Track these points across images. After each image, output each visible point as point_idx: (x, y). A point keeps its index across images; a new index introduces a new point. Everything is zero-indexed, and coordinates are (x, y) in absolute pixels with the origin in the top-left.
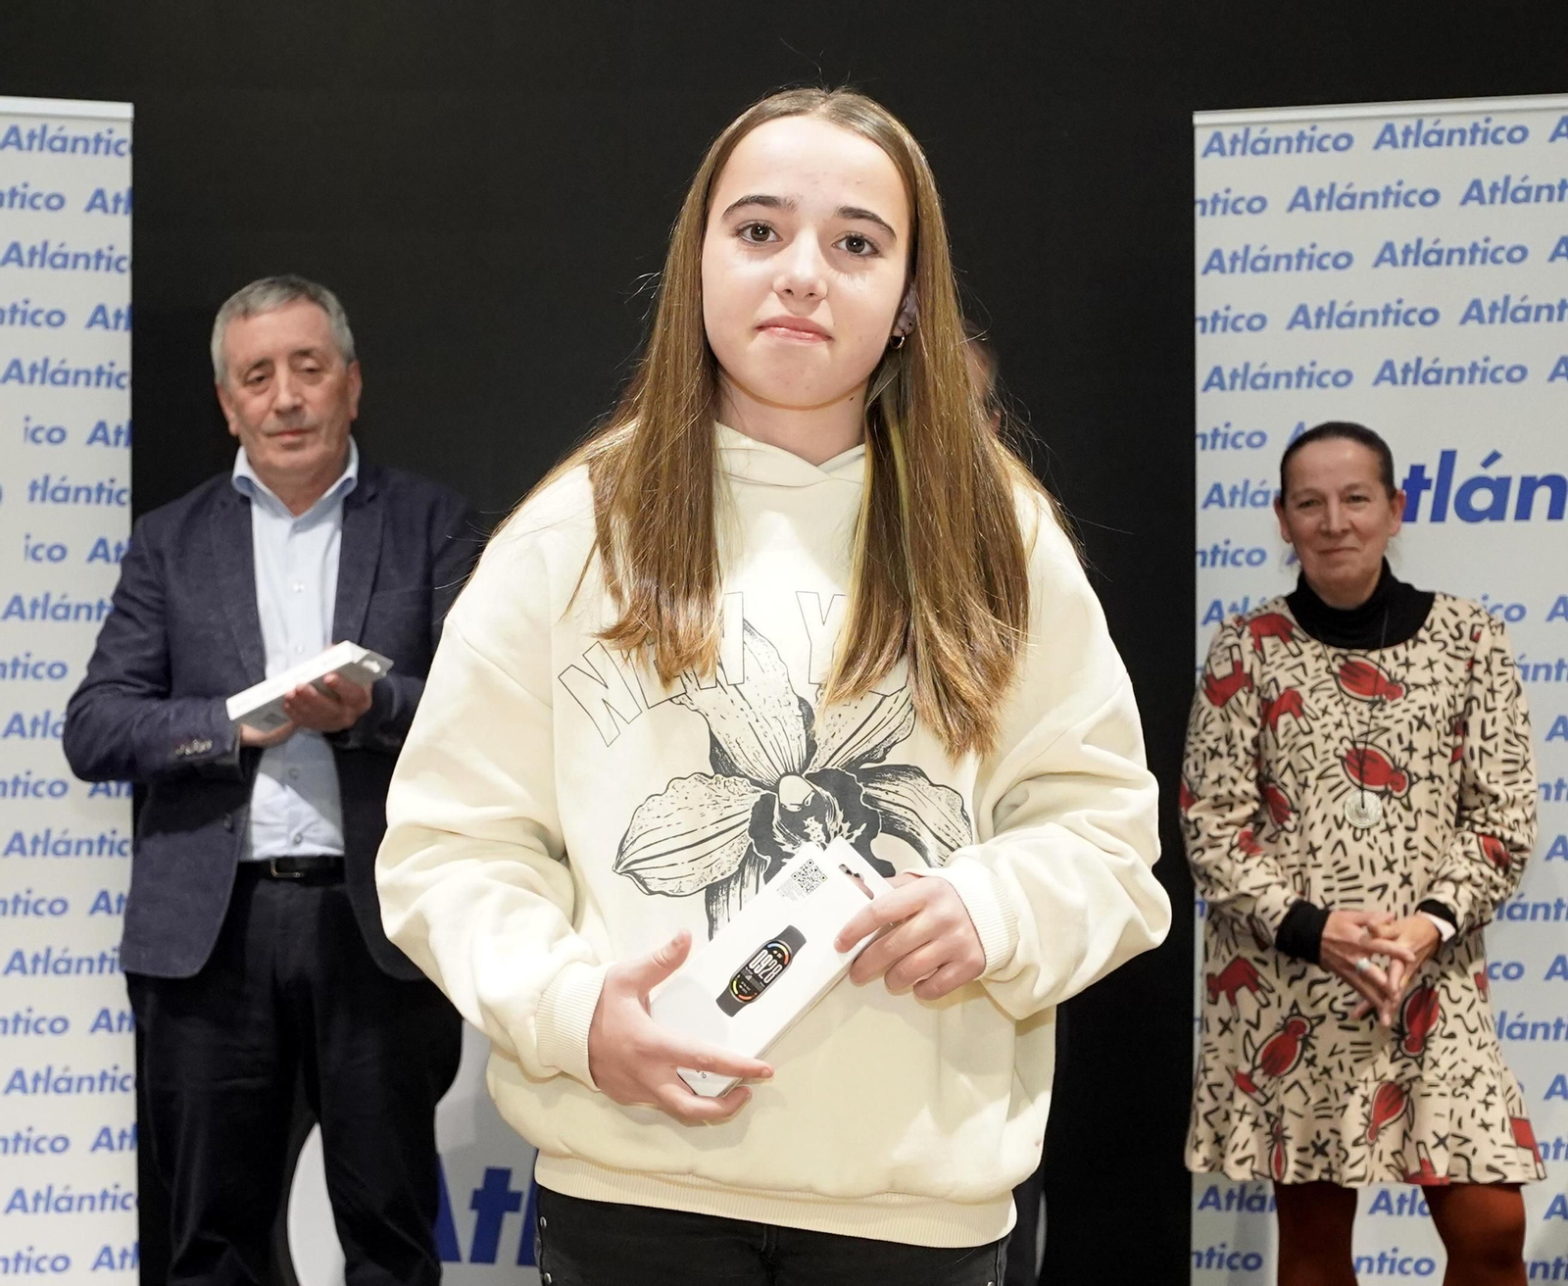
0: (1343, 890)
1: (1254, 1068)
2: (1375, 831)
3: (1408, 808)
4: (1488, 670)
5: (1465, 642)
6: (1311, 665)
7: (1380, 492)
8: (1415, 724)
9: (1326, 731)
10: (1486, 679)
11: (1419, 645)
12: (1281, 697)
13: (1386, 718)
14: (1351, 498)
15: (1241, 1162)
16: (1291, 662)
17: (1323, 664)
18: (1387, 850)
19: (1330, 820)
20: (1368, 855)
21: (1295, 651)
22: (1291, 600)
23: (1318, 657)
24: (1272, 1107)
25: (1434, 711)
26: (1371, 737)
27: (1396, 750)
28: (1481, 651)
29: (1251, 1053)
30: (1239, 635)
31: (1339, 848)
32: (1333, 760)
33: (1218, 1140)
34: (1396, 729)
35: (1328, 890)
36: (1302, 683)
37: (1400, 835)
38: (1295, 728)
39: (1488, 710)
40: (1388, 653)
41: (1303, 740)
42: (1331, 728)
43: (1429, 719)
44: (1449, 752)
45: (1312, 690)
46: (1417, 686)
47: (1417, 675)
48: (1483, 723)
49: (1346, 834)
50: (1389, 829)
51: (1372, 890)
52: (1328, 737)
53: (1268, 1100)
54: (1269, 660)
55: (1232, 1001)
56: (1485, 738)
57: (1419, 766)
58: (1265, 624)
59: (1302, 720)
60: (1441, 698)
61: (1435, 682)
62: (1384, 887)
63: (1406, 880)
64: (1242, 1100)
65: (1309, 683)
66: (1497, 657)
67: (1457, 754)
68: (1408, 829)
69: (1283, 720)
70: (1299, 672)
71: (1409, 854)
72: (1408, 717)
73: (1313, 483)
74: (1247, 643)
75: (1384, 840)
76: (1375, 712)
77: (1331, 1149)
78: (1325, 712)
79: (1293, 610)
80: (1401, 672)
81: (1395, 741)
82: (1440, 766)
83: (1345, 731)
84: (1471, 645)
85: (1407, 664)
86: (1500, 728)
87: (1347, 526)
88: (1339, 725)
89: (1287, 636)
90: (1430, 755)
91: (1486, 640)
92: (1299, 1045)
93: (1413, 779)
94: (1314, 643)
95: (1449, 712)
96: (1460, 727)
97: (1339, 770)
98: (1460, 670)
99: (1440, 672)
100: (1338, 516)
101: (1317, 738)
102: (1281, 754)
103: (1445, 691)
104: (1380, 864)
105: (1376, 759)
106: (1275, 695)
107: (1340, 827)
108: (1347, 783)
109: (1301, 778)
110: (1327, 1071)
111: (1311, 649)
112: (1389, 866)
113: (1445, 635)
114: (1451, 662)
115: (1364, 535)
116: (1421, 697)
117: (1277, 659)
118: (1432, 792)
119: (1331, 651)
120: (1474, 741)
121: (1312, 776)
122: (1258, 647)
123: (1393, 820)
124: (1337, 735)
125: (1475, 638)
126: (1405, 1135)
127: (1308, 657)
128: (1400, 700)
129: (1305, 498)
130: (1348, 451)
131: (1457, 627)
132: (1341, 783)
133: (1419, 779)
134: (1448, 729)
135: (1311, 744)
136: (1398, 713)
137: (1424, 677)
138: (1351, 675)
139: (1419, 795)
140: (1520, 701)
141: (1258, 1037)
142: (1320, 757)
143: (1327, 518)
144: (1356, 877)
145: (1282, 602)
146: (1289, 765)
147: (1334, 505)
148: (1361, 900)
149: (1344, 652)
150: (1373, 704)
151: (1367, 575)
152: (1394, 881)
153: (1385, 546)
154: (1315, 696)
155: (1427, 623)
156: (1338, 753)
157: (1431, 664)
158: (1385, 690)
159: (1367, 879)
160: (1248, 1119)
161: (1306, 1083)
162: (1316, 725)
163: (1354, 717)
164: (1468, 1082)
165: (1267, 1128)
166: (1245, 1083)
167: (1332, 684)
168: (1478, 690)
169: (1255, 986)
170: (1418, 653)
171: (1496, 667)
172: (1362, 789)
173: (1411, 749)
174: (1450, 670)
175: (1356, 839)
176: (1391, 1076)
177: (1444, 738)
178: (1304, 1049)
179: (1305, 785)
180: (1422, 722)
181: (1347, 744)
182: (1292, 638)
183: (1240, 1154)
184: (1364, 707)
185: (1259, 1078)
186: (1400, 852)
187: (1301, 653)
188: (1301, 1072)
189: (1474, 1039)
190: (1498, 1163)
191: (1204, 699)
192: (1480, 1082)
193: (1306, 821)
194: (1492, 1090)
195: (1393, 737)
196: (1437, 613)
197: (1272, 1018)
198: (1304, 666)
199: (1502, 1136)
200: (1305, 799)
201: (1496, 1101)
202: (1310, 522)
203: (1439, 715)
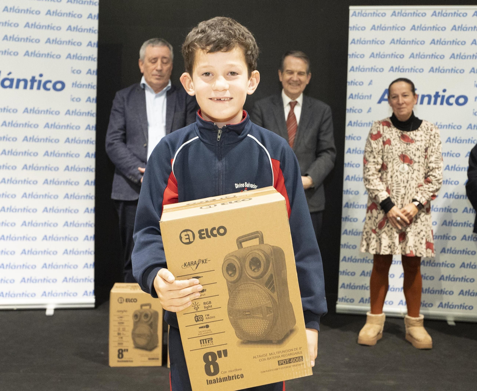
0: (397, 187)
1: (376, 228)
2: (405, 173)
4: (434, 137)
5: (429, 131)
7: (411, 94)
8: (416, 149)
10: (434, 139)
11: (419, 132)
12: (387, 141)
13: (410, 147)
14: (405, 96)
16: (390, 132)
18: (407, 178)
19: (395, 170)
20: (403, 179)
21: (391, 130)
22: (391, 118)
23: (396, 132)
24: (380, 237)
25: (421, 146)
26: (406, 152)
27: (411, 155)
28: (433, 133)
30: (380, 125)
31: (396, 177)
32: (397, 156)
34: (412, 150)
35: (393, 186)
36: (391, 137)
37: (410, 175)
38: (389, 148)
39: (433, 146)
40: (411, 132)
41: (390, 151)
42: (397, 149)
43: (420, 148)
44: (424, 156)
45: (394, 139)
46: (418, 141)
47: (418, 138)
48: (432, 149)
49: (398, 174)
50: (408, 173)
51: (403, 187)
52: (396, 151)
53: (379, 235)
54: (384, 131)
55: (372, 213)
57: (416, 159)
58: (384, 123)
59: (391, 146)
60: (423, 144)
61: (422, 140)
62: (406, 187)
64: (373, 235)
65: (393, 138)
66: (436, 135)
67: (426, 157)
68: (412, 173)
69: (387, 146)
70: (391, 135)
72: (415, 148)
73: (395, 92)
74: (381, 127)
75: (407, 176)
76: (408, 146)
77: (392, 247)
78: (396, 145)
79: (391, 121)
80: (414, 137)
82: (422, 160)
83: (400, 150)
84: (431, 132)
85: (416, 135)
87: (403, 102)
88: (399, 148)
90: (419, 157)
91: (434, 131)
92: (386, 223)
94: (395, 128)
95: (425, 147)
96: (426, 150)
97: (398, 158)
98: (428, 137)
99: (423, 138)
100: (401, 100)
101: (394, 151)
103: (424, 142)
104: (406, 181)
105: (407, 157)
106: (385, 140)
107: (397, 171)
108: (399, 162)
109: (389, 160)
110: (391, 229)
114: (425, 136)
115: (407, 104)
116: (418, 143)
117: (386, 132)
118: (419, 165)
119: (399, 131)
120: (429, 154)
121: (392, 160)
123: (409, 171)
124: (398, 150)
125: (431, 130)
126: (406, 245)
128: (413, 144)
129: (394, 96)
130: (404, 85)
131: (428, 128)
132: (398, 162)
133: (416, 162)
134: (424, 151)
135: (392, 152)
136: (413, 147)
137: (420, 138)
138: (403, 137)
139: (416, 166)
140: (441, 145)
141: (377, 221)
142: (394, 155)
145: (389, 119)
146: (387, 157)
147: (400, 97)
148: (400, 189)
149: (402, 131)
150: (407, 144)
151: (408, 114)
152: (408, 185)
153: (413, 107)
154: (394, 141)
155: (421, 126)
157: (421, 136)
158: (409, 141)
159: (402, 184)
160: (374, 240)
161: (387, 231)
162: (394, 148)
163: (403, 147)
164: (419, 233)
166: (374, 231)
167: (398, 139)
168: (431, 142)
169: (377, 209)
171: (436, 137)
172: (403, 163)
173: (415, 155)
174: (425, 137)
175: (400, 175)
177: (423, 153)
178: (387, 223)
179: (390, 162)
180: (418, 149)
181: (400, 153)
182: (390, 127)
184: (405, 145)
185: (377, 230)
187: (392, 130)
188: (386, 229)
189: (423, 224)
190: (422, 253)
191: (370, 139)
192: (422, 233)
193: (389, 170)
194: (424, 236)
195: (411, 152)
196: (423, 124)
197: (381, 216)
198: (393, 133)
199: (424, 246)
200: (390, 165)
201: (424, 238)
202: (395, 101)
203: (422, 147)
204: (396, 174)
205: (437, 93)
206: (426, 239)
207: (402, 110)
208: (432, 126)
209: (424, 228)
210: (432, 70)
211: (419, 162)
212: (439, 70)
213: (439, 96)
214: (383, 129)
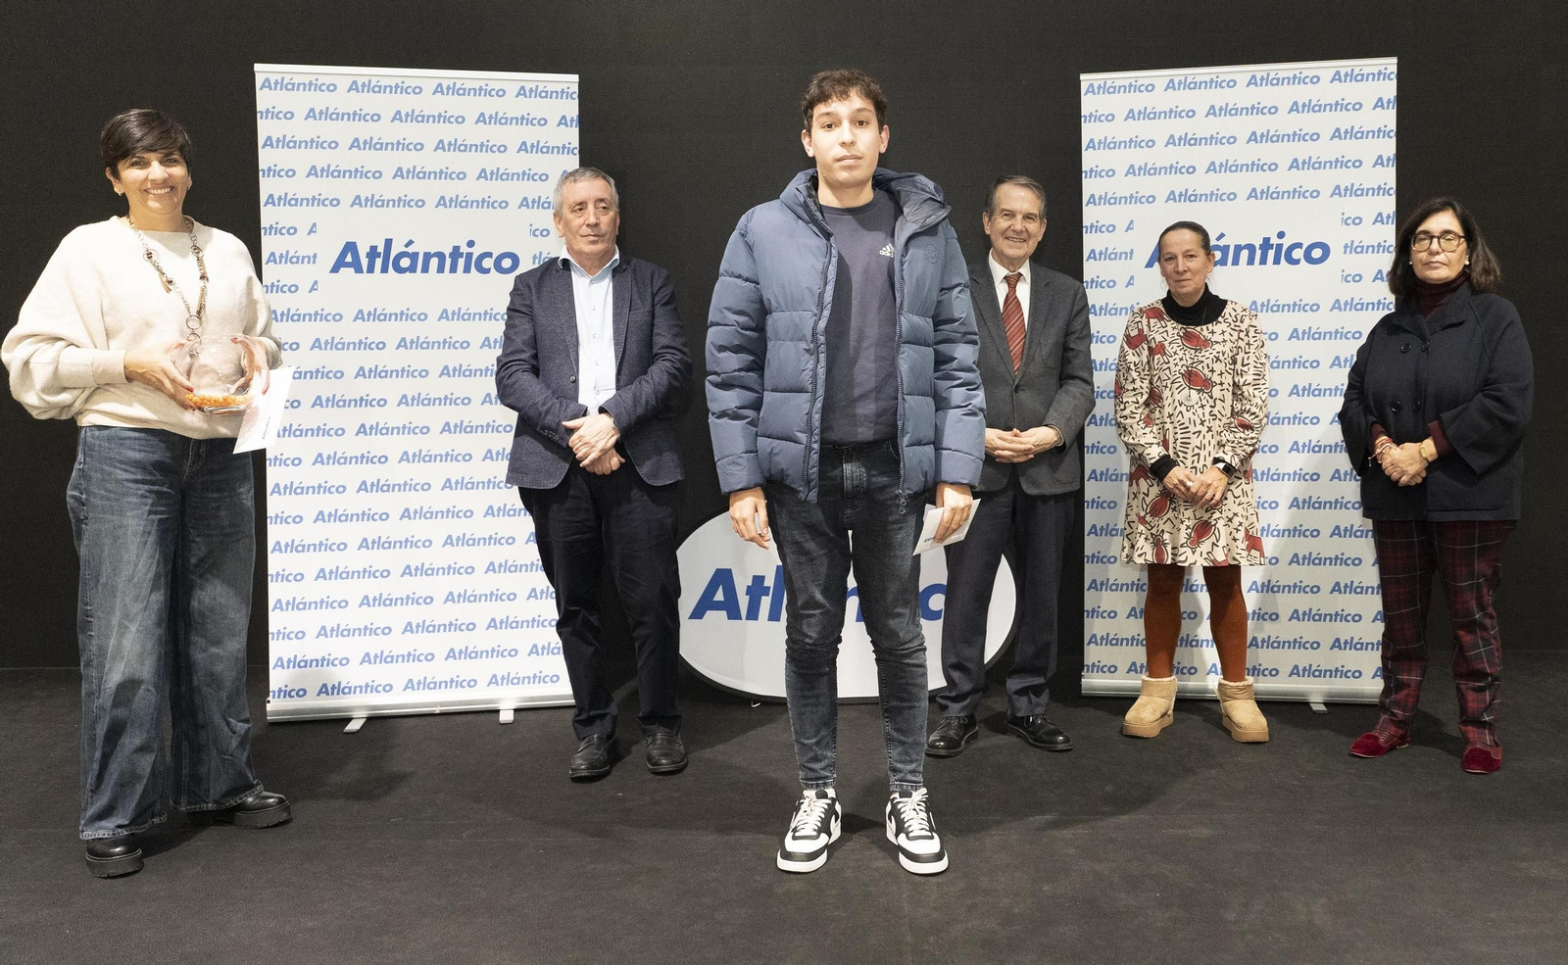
0: (1183, 433)
1: (1147, 514)
2: (1196, 407)
3: (1211, 397)
4: (1247, 335)
5: (1238, 322)
6: (1171, 332)
7: (1201, 253)
8: (1215, 359)
9: (1175, 362)
10: (1246, 339)
12: (1157, 346)
13: (1202, 356)
14: (1189, 256)
15: (1140, 556)
16: (1162, 330)
17: (1176, 331)
18: (1201, 416)
19: (1176, 401)
20: (1193, 418)
21: (1165, 325)
22: (1164, 301)
23: (1174, 328)
24: (1154, 531)
25: (1223, 354)
26: (1194, 365)
27: (1206, 371)
28: (1244, 327)
29: (1145, 507)
30: (1141, 318)
31: (1181, 415)
32: (1178, 375)
33: (1133, 547)
34: (1206, 362)
35: (1176, 433)
36: (1166, 339)
37: (1208, 409)
38: (1162, 361)
39: (1246, 353)
40: (1204, 327)
41: (1165, 366)
42: (1178, 360)
43: (1221, 358)
44: (1231, 372)
45: (1171, 343)
46: (1217, 342)
47: (1217, 337)
48: (1244, 359)
49: (1183, 409)
50: (1202, 406)
51: (1196, 433)
52: (1176, 365)
53: (1152, 528)
54: (1153, 328)
55: (1138, 485)
56: (1243, 365)
57: (1216, 378)
58: (1151, 312)
59: (1165, 357)
60: (1227, 349)
61: (1225, 341)
62: (1200, 432)
63: (1210, 429)
64: (1141, 528)
65: (1169, 340)
66: (1252, 330)
68: (1211, 406)
69: (1156, 357)
70: (1165, 335)
71: (1211, 418)
72: (1212, 356)
73: (1170, 250)
74: (1145, 321)
75: (1200, 411)
76: (1198, 353)
78: (1175, 353)
79: (1164, 306)
80: (1210, 336)
81: (1206, 367)
82: (1228, 378)
83: (1184, 362)
84: (1241, 324)
86: (1251, 361)
87: (1186, 268)
88: (1181, 359)
89: (1161, 318)
90: (1222, 374)
91: (1247, 322)
92: (1168, 503)
93: (1213, 384)
94: (1173, 322)
95: (1231, 354)
97: (1180, 379)
98: (1235, 334)
99: (1227, 336)
100: (1182, 264)
101: (1171, 365)
102: (1155, 372)
103: (1229, 345)
104: (1198, 422)
105: (1197, 375)
106: (1154, 346)
107: (1181, 405)
108: (1185, 385)
109: (1164, 383)
111: (1171, 325)
112: (1202, 423)
113: (1230, 320)
114: (1232, 332)
115: (1195, 273)
116: (1218, 348)
118: (1222, 390)
119: (1179, 326)
120: (1239, 366)
121: (1169, 382)
122: (1149, 322)
123: (1204, 402)
124: (1180, 364)
125: (1243, 321)
126: (1214, 543)
127: (1169, 328)
128: (1208, 348)
129: (1168, 256)
130: (1187, 235)
131: (1236, 317)
132: (1180, 385)
133: (1216, 384)
135: (1169, 368)
136: (1208, 356)
137: (1220, 338)
138: (1188, 337)
139: (1216, 392)
141: (1148, 500)
142: (1173, 373)
143: (1177, 265)
144: (1187, 428)
145: (1160, 302)
146: (1159, 378)
147: (1180, 258)
148: (1189, 438)
149: (1185, 326)
150: (1196, 350)
151: (1197, 291)
152: (1204, 430)
153: (1206, 277)
155: (1223, 313)
156: (1182, 371)
157: (1223, 332)
158: (1204, 344)
159: (1192, 429)
160: (1143, 536)
161: (1173, 519)
163: (1188, 356)
164: (1230, 520)
165: (1151, 540)
166: (1142, 520)
167: (1179, 341)
168: (1241, 344)
169: (1146, 478)
170: (1218, 328)
171: (1252, 334)
172: (1190, 388)
173: (1213, 371)
174: (1231, 335)
175: (1188, 410)
176: (1205, 518)
177: (1228, 366)
178: (1171, 504)
179: (1166, 387)
180: (1218, 359)
181: (1185, 368)
182: (1163, 319)
183: (1140, 552)
184: (1193, 351)
185: (1148, 518)
186: (1207, 417)
187: (1167, 326)
188: (1170, 514)
189: (1237, 501)
190: (1237, 557)
191: (1126, 346)
192: (1236, 520)
193: (1166, 403)
194: (1241, 524)
195: (1205, 364)
196: (1228, 310)
197: (1155, 491)
198: (1167, 332)
199: (1242, 545)
200: (1166, 393)
201: (1242, 529)
202: (1170, 267)
203: (1226, 356)
204: (1179, 409)
205: (1267, 240)
206: (1247, 531)
207: (1184, 283)
208: (1244, 313)
209: (1239, 510)
210: (1253, 194)
211: (1222, 384)
212: (1268, 194)
213: (1271, 247)
214: (1149, 325)
